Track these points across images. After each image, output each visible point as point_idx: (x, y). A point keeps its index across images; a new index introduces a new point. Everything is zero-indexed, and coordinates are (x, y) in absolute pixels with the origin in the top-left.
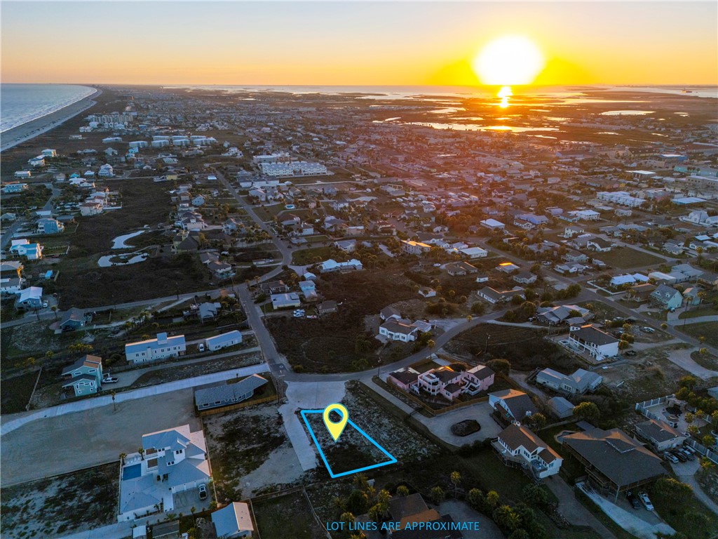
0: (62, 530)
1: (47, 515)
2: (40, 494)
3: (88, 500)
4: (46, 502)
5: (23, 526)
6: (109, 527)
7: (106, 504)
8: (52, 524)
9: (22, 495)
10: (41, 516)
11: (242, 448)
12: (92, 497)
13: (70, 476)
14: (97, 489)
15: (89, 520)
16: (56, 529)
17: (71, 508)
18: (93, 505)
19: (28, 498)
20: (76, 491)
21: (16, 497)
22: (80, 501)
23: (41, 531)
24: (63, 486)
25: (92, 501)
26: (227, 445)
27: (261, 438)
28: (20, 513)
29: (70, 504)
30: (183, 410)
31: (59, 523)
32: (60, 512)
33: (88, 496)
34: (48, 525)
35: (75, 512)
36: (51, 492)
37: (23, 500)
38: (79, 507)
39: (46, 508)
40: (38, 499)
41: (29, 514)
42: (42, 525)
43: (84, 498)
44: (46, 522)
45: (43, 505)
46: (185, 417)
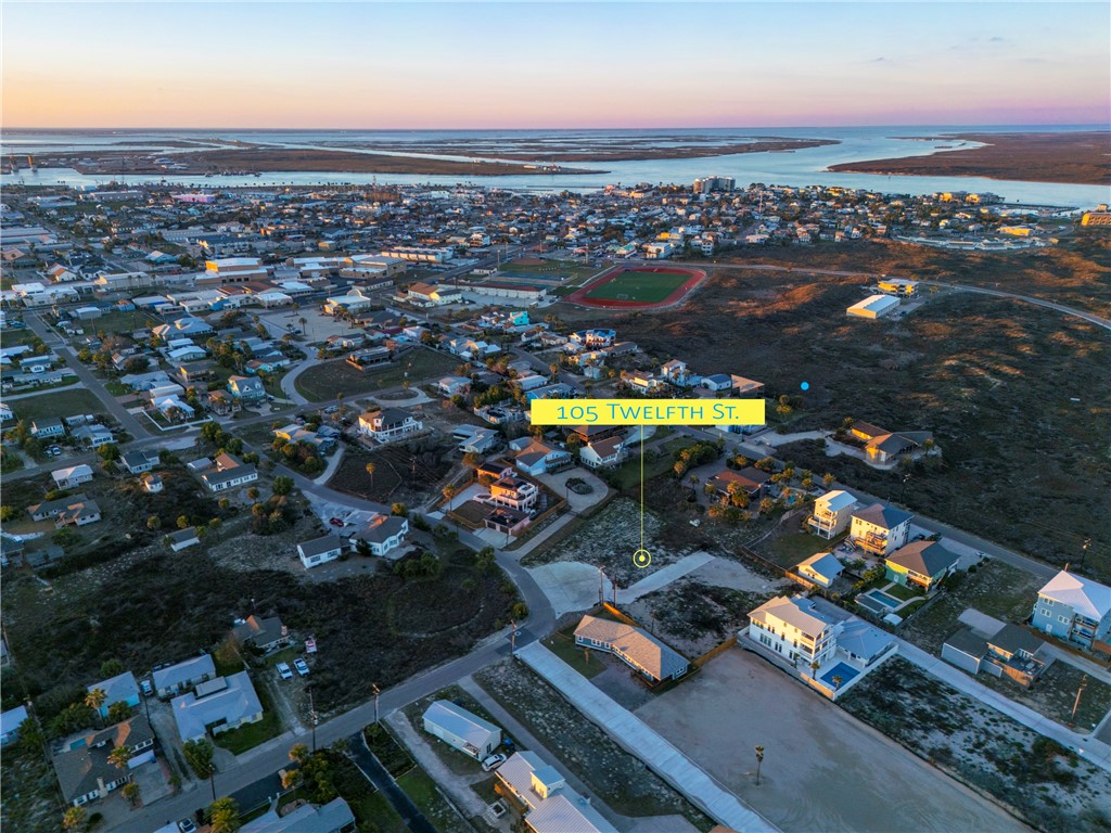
0: (953, 692)
1: (959, 717)
2: (953, 747)
3: (907, 695)
4: (952, 732)
5: (989, 729)
6: (908, 658)
7: (893, 676)
8: (959, 704)
9: (973, 766)
10: (965, 723)
11: (718, 609)
12: (901, 695)
13: (905, 739)
14: (888, 697)
15: (921, 677)
16: (957, 696)
17: (930, 702)
18: (905, 686)
19: (969, 756)
20: (912, 715)
21: (982, 770)
22: (915, 702)
23: (973, 707)
24: (920, 733)
25: (902, 690)
27: (692, 600)
28: (987, 747)
29: (928, 708)
30: (695, 694)
31: (951, 698)
32: (944, 709)
33: (902, 699)
34: (963, 707)
35: (929, 695)
36: (937, 738)
37: (977, 759)
38: (921, 697)
39: (954, 727)
40: (957, 743)
41: (977, 737)
42: (969, 711)
43: (909, 702)
44: (964, 712)
45: (956, 731)
46: (708, 683)
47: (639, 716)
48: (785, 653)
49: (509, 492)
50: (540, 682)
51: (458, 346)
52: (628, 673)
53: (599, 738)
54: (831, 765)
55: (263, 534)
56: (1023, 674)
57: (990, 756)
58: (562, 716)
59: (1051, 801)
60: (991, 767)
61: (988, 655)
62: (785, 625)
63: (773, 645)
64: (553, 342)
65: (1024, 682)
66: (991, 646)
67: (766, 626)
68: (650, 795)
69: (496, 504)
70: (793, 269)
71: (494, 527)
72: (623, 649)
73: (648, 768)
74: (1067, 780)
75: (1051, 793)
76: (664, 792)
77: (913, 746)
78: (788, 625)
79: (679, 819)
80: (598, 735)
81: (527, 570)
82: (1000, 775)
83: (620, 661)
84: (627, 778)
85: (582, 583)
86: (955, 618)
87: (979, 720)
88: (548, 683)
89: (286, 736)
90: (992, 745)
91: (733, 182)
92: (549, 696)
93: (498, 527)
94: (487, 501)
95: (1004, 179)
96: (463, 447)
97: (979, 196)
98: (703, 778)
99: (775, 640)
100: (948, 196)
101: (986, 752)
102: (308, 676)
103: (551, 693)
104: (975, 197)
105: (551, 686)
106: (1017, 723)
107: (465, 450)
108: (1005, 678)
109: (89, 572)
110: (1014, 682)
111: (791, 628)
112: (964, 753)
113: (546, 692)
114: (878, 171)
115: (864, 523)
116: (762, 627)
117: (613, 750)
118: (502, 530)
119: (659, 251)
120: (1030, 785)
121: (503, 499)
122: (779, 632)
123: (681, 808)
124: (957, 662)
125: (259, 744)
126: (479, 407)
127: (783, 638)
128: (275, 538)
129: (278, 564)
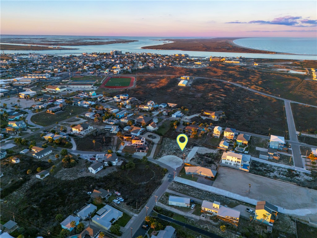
0: (267, 164)
1: (272, 169)
2: (276, 175)
3: (260, 167)
4: (273, 172)
5: (279, 170)
6: (254, 160)
7: (255, 164)
9: (282, 178)
10: (274, 170)
11: (209, 159)
13: (267, 176)
14: (257, 168)
15: (259, 163)
17: (265, 167)
18: (258, 165)
20: (264, 171)
22: (263, 168)
24: (268, 174)
26: (214, 161)
27: (202, 158)
29: (265, 168)
30: (221, 178)
31: (268, 166)
32: (268, 168)
34: (271, 167)
36: (272, 174)
37: (281, 176)
38: (263, 167)
40: (275, 173)
41: (278, 172)
42: (273, 167)
46: (222, 175)
47: (214, 186)
48: (232, 164)
49: (138, 141)
50: (185, 186)
51: (81, 103)
52: (204, 178)
53: (209, 194)
54: (259, 185)
55: (70, 168)
56: (277, 157)
57: (283, 174)
58: (197, 192)
59: (298, 180)
60: (285, 177)
61: (269, 155)
62: (232, 158)
63: (229, 163)
64: (109, 100)
65: (278, 159)
66: (269, 153)
67: (227, 159)
68: (231, 203)
69: (135, 145)
70: (156, 75)
71: (139, 151)
72: (200, 172)
73: (226, 197)
74: (297, 175)
75: (297, 178)
76: (233, 201)
77: (269, 177)
78: (233, 157)
79: (241, 205)
80: (209, 193)
81: (157, 160)
82: (287, 178)
83: (200, 176)
84: (223, 201)
85: (174, 160)
86: (255, 149)
87: (276, 168)
88: (188, 185)
89: (133, 218)
90: (282, 173)
91: (121, 52)
92: (190, 188)
93: (141, 151)
94: (132, 145)
95: (185, 50)
96: (112, 132)
97: (185, 55)
98: (238, 195)
99: (229, 162)
100: (177, 55)
101: (282, 174)
102: (124, 201)
103: (190, 187)
104: (184, 55)
105: (189, 186)
106: (282, 167)
107: (112, 133)
108: (273, 159)
109: (15, 193)
110: (276, 159)
111: (234, 158)
112: (279, 176)
113: (189, 187)
114: (155, 49)
115: (227, 132)
116: (225, 160)
117: (215, 196)
118: (142, 151)
119: (117, 72)
120: (293, 178)
121: (137, 143)
122: (230, 160)
123: (239, 203)
124: (263, 158)
125: (128, 222)
126: (105, 120)
127: (232, 161)
128: (75, 168)
129: (84, 174)
